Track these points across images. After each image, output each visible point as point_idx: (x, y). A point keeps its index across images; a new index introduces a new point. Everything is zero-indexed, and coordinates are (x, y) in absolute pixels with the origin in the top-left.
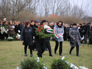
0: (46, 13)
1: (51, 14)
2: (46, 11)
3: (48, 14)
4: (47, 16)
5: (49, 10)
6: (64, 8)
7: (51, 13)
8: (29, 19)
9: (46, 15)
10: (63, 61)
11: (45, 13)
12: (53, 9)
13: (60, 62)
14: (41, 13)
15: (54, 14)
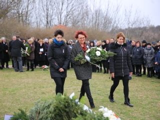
0: (47, 22)
1: (56, 24)
2: (47, 19)
3: (52, 23)
4: (49, 27)
5: (53, 17)
6: (79, 14)
7: (55, 22)
8: (17, 32)
9: (46, 26)
10: (71, 100)
11: (45, 22)
12: (59, 16)
13: (67, 102)
14: (38, 22)
15: (61, 23)
